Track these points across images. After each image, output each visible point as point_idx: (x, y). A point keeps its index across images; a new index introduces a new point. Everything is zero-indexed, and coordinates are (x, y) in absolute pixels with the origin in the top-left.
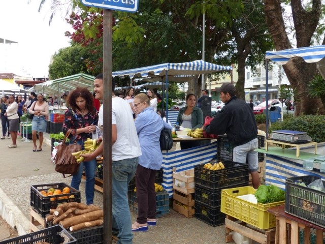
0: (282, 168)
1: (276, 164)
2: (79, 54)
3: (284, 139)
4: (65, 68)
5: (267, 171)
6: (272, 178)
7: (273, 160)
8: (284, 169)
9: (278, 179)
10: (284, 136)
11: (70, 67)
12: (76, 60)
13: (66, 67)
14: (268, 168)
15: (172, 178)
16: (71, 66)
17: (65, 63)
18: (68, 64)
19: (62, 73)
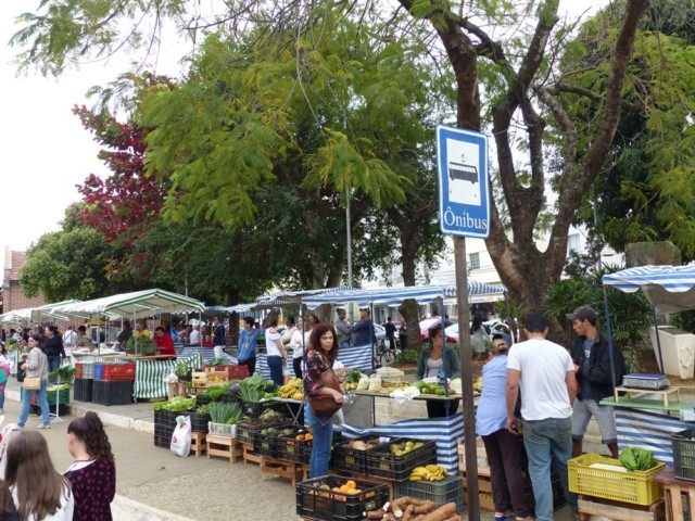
0: (642, 424)
1: (634, 419)
2: (83, 245)
3: (644, 386)
4: (54, 272)
5: (619, 429)
6: (627, 438)
7: (628, 414)
8: (648, 425)
9: (638, 439)
10: (644, 382)
11: (65, 271)
12: (75, 258)
13: (57, 270)
14: (619, 425)
15: (456, 454)
16: (68, 269)
17: (55, 262)
18: (61, 265)
19: (49, 281)
